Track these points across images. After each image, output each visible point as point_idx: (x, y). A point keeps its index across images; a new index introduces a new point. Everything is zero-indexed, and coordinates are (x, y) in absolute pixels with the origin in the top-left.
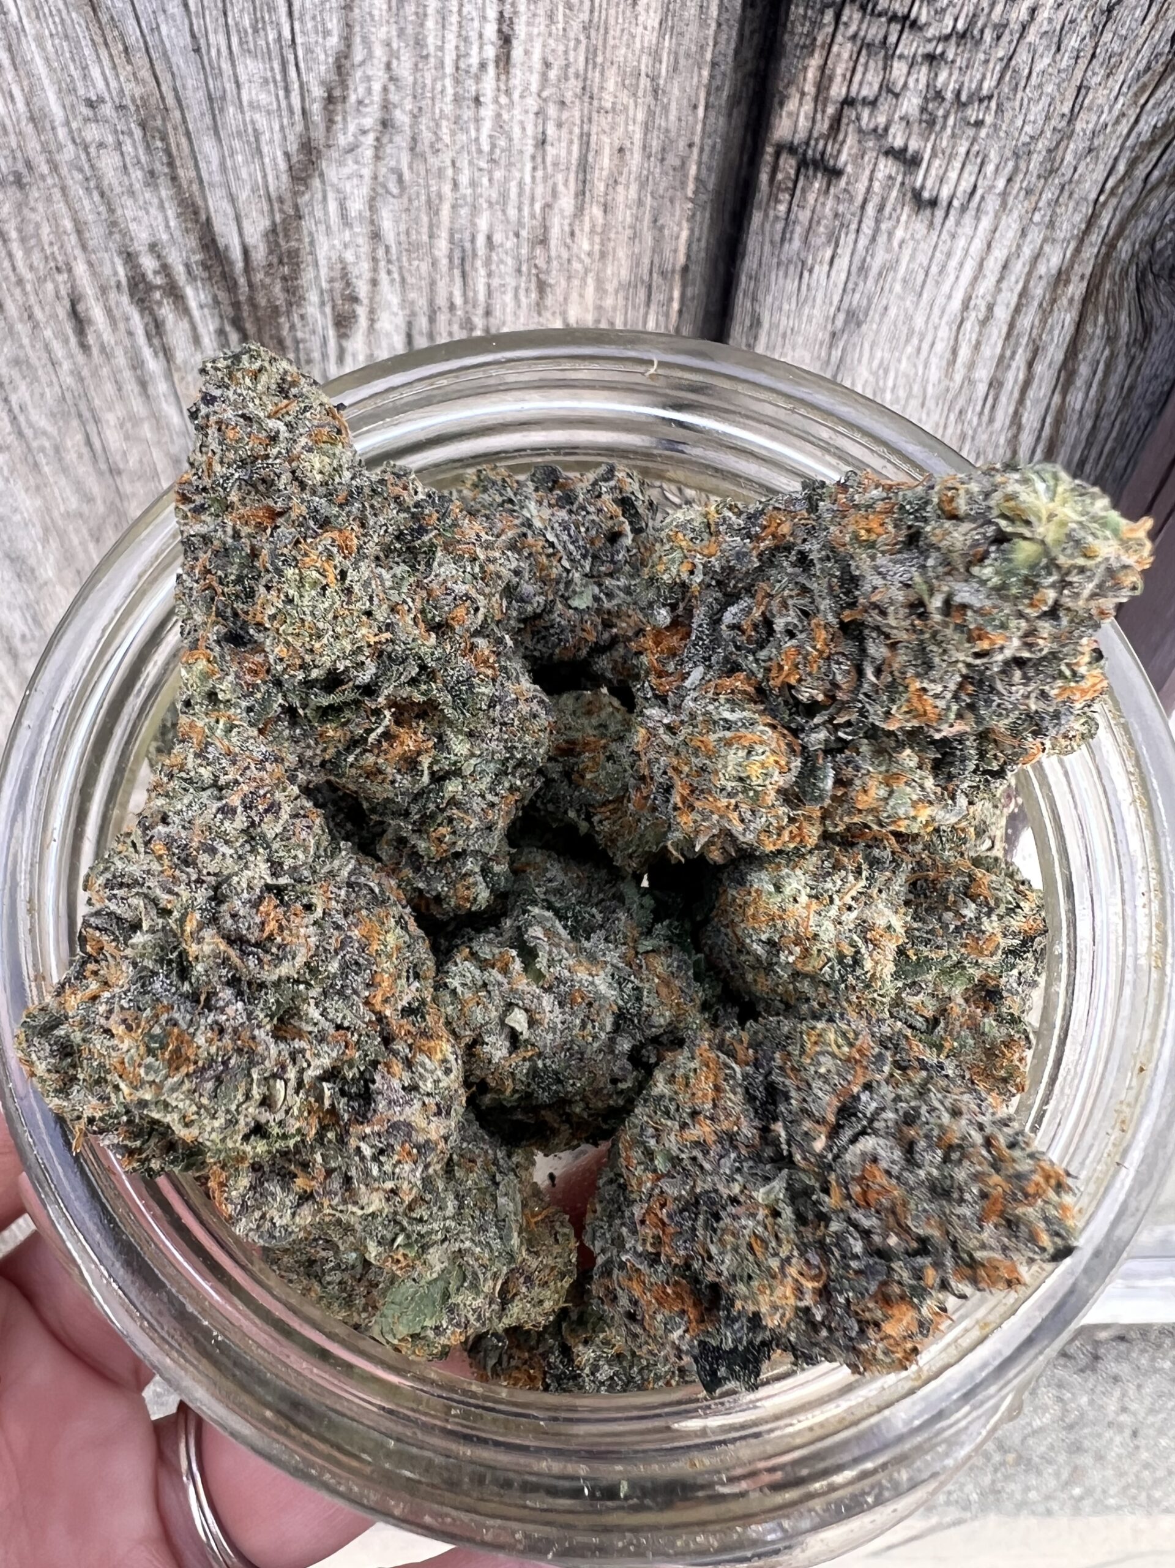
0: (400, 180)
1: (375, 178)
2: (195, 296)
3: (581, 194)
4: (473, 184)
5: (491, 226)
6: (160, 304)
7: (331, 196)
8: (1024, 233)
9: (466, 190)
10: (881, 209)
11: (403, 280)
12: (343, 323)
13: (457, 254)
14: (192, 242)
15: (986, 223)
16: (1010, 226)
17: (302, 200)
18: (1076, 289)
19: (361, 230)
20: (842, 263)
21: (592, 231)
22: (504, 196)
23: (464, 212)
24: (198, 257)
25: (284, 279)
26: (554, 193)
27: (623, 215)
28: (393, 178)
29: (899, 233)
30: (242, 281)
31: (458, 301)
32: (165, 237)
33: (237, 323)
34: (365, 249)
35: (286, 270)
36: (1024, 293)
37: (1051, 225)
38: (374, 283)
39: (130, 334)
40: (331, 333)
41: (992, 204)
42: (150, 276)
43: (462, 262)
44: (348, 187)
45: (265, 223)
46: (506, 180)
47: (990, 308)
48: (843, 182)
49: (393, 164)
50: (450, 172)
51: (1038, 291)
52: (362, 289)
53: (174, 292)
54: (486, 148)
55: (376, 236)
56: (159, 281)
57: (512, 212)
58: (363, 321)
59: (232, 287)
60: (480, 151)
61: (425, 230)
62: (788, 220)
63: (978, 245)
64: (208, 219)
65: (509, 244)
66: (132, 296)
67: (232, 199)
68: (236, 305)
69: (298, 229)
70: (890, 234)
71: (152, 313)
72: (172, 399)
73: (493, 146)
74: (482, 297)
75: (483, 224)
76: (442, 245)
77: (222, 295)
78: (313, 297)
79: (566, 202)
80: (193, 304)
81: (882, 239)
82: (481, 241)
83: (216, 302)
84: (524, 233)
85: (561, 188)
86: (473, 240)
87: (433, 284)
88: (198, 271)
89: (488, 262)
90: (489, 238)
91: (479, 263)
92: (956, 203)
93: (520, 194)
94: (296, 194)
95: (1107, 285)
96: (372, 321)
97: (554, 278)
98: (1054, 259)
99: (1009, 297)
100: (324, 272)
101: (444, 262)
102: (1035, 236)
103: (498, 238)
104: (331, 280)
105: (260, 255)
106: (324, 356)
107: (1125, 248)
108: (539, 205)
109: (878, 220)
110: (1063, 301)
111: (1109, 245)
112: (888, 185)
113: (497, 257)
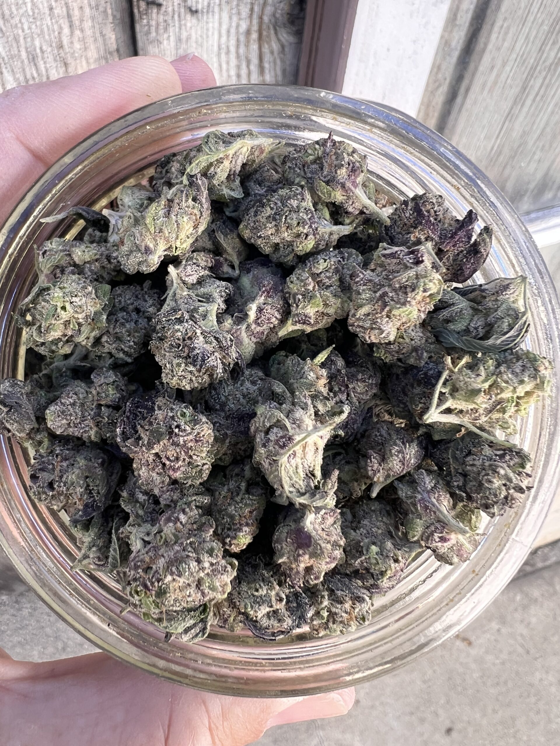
3: (71, 26)
4: (30, 28)
5: (41, 44)
8: (230, 18)
9: (27, 31)
10: (179, 16)
11: (13, 71)
13: (31, 57)
15: (217, 16)
16: (225, 16)
18: (254, 36)
20: (172, 39)
21: (79, 40)
22: (42, 31)
23: (29, 40)
26: (61, 28)
27: (89, 32)
29: (189, 25)
31: (36, 75)
36: (238, 40)
37: (239, 13)
41: (216, 9)
43: (33, 59)
46: (42, 25)
47: (228, 47)
48: (163, 9)
50: (19, 25)
51: (242, 38)
54: (31, 14)
57: (47, 37)
60: (29, 15)
61: (16, 49)
62: (149, 25)
63: (216, 25)
65: (49, 49)
70: (185, 25)
73: (34, 13)
74: (44, 72)
75: (37, 43)
76: (24, 54)
79: (66, 31)
81: (183, 27)
82: (38, 51)
84: (54, 45)
85: (63, 25)
86: (35, 50)
87: (24, 70)
89: (43, 58)
90: (41, 48)
91: (40, 59)
92: (205, 10)
93: (48, 30)
95: (265, 33)
97: (70, 60)
98: (244, 26)
99: (233, 42)
101: (26, 61)
102: (235, 19)
103: (44, 48)
107: (266, 19)
108: (56, 33)
109: (180, 21)
110: (252, 42)
111: (261, 18)
112: (179, 8)
113: (46, 55)
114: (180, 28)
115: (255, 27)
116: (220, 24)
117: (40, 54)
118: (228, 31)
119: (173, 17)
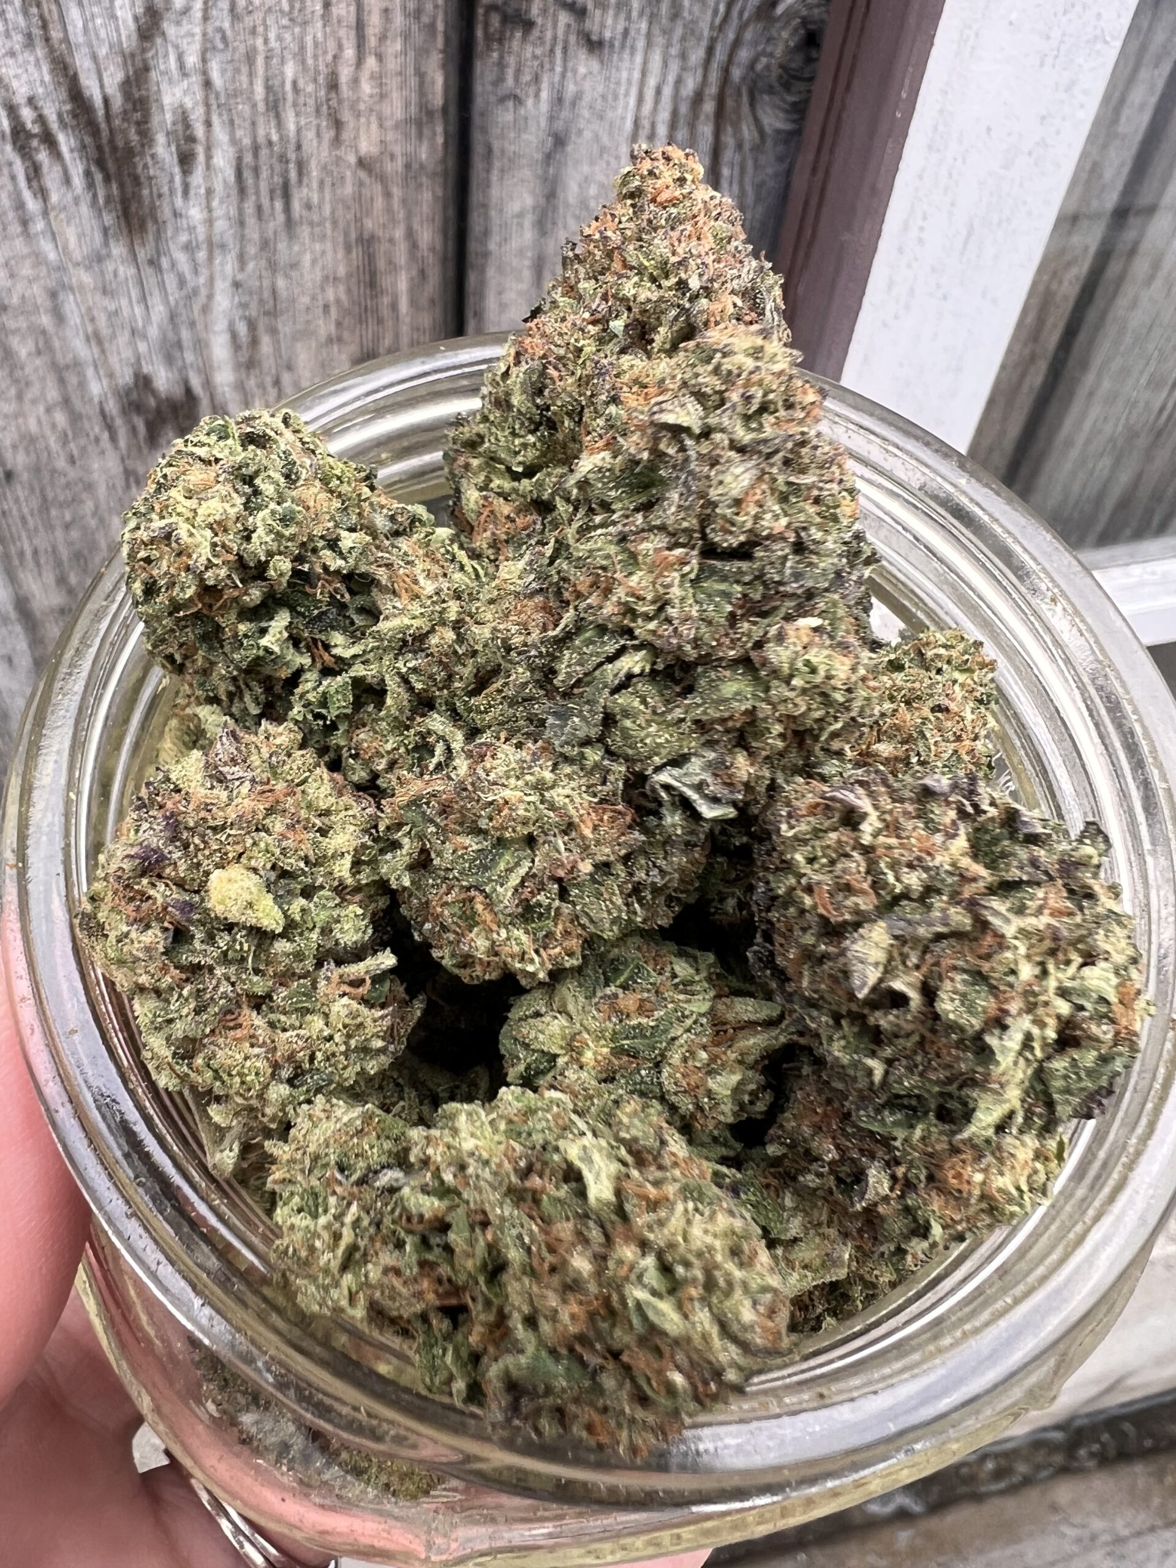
0: (224, 38)
1: (204, 34)
2: (65, 142)
3: (360, 46)
4: (279, 38)
5: (295, 73)
6: (37, 150)
7: (171, 50)
8: (665, 64)
9: (274, 44)
10: (565, 50)
11: (232, 122)
12: (186, 160)
13: (272, 99)
14: (63, 94)
15: (639, 59)
16: (656, 58)
17: (150, 54)
18: (709, 107)
19: (196, 80)
20: (544, 95)
21: (371, 78)
22: (302, 48)
23: (274, 62)
24: (68, 107)
25: (138, 123)
26: (340, 46)
28: (218, 36)
29: (582, 70)
30: (103, 126)
31: (275, 138)
32: (40, 90)
33: (101, 163)
34: (199, 96)
35: (138, 116)
36: (675, 113)
37: (683, 56)
38: (208, 124)
39: (13, 178)
40: (177, 170)
41: (641, 44)
42: (29, 126)
43: (274, 106)
44: (184, 44)
45: (120, 76)
46: (304, 35)
47: (653, 125)
48: (536, 33)
49: (217, 24)
50: (260, 29)
51: (684, 109)
52: (199, 131)
53: (49, 140)
54: (286, 9)
55: (207, 84)
56: (36, 129)
57: (310, 62)
58: (201, 158)
59: (95, 132)
60: (281, 12)
61: (245, 77)
62: (502, 64)
63: (637, 75)
64: (76, 74)
66: (14, 143)
67: (94, 57)
68: (99, 148)
69: (146, 81)
70: (575, 71)
71: (31, 158)
72: (49, 236)
73: (292, 7)
74: (293, 134)
75: (289, 72)
76: (259, 90)
77: (88, 140)
78: (161, 139)
79: (350, 53)
80: (64, 149)
81: (569, 74)
82: (288, 87)
83: (84, 147)
85: (344, 42)
86: (283, 86)
87: (254, 123)
88: (68, 119)
89: (295, 105)
90: (294, 84)
91: (288, 105)
92: (617, 44)
93: (315, 47)
94: (144, 51)
95: (730, 103)
96: (209, 158)
97: (347, 116)
98: (690, 85)
99: (664, 115)
100: (169, 117)
101: (261, 107)
102: (674, 67)
103: (301, 83)
104: (174, 124)
105: (117, 102)
106: (172, 191)
107: (736, 73)
108: (329, 58)
109: (565, 60)
110: (702, 117)
111: (726, 71)
112: (567, 33)
113: (301, 100)
114: (563, 75)
115: (712, 90)
116: (644, 73)
117: (290, 96)
118: (658, 92)
119: (552, 51)
